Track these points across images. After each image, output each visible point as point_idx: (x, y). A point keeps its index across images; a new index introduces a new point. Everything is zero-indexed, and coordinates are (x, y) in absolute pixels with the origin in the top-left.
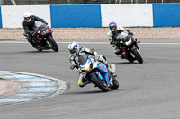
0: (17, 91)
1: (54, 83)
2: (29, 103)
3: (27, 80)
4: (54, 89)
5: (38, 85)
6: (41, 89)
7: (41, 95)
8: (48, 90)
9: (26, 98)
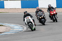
0: (9, 30)
1: (22, 27)
2: (13, 34)
3: (13, 26)
4: (22, 29)
5: (17, 28)
6: (18, 29)
7: (18, 31)
8: (20, 30)
9: (13, 32)
